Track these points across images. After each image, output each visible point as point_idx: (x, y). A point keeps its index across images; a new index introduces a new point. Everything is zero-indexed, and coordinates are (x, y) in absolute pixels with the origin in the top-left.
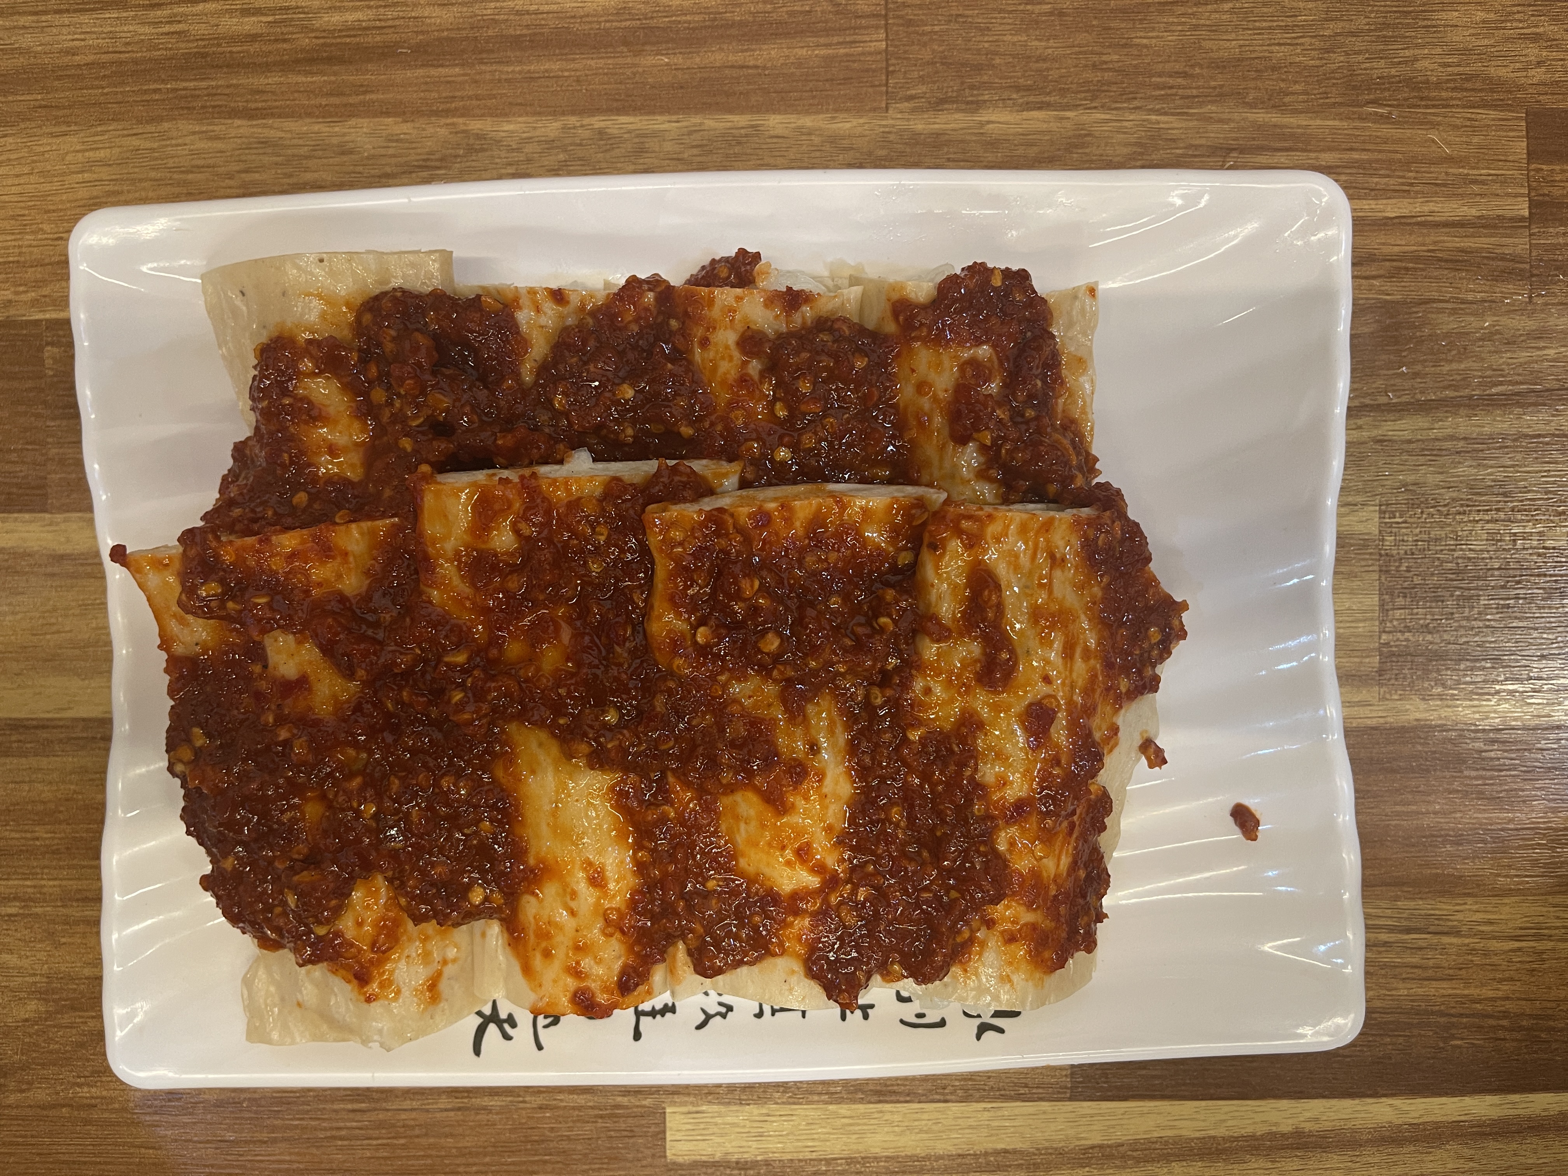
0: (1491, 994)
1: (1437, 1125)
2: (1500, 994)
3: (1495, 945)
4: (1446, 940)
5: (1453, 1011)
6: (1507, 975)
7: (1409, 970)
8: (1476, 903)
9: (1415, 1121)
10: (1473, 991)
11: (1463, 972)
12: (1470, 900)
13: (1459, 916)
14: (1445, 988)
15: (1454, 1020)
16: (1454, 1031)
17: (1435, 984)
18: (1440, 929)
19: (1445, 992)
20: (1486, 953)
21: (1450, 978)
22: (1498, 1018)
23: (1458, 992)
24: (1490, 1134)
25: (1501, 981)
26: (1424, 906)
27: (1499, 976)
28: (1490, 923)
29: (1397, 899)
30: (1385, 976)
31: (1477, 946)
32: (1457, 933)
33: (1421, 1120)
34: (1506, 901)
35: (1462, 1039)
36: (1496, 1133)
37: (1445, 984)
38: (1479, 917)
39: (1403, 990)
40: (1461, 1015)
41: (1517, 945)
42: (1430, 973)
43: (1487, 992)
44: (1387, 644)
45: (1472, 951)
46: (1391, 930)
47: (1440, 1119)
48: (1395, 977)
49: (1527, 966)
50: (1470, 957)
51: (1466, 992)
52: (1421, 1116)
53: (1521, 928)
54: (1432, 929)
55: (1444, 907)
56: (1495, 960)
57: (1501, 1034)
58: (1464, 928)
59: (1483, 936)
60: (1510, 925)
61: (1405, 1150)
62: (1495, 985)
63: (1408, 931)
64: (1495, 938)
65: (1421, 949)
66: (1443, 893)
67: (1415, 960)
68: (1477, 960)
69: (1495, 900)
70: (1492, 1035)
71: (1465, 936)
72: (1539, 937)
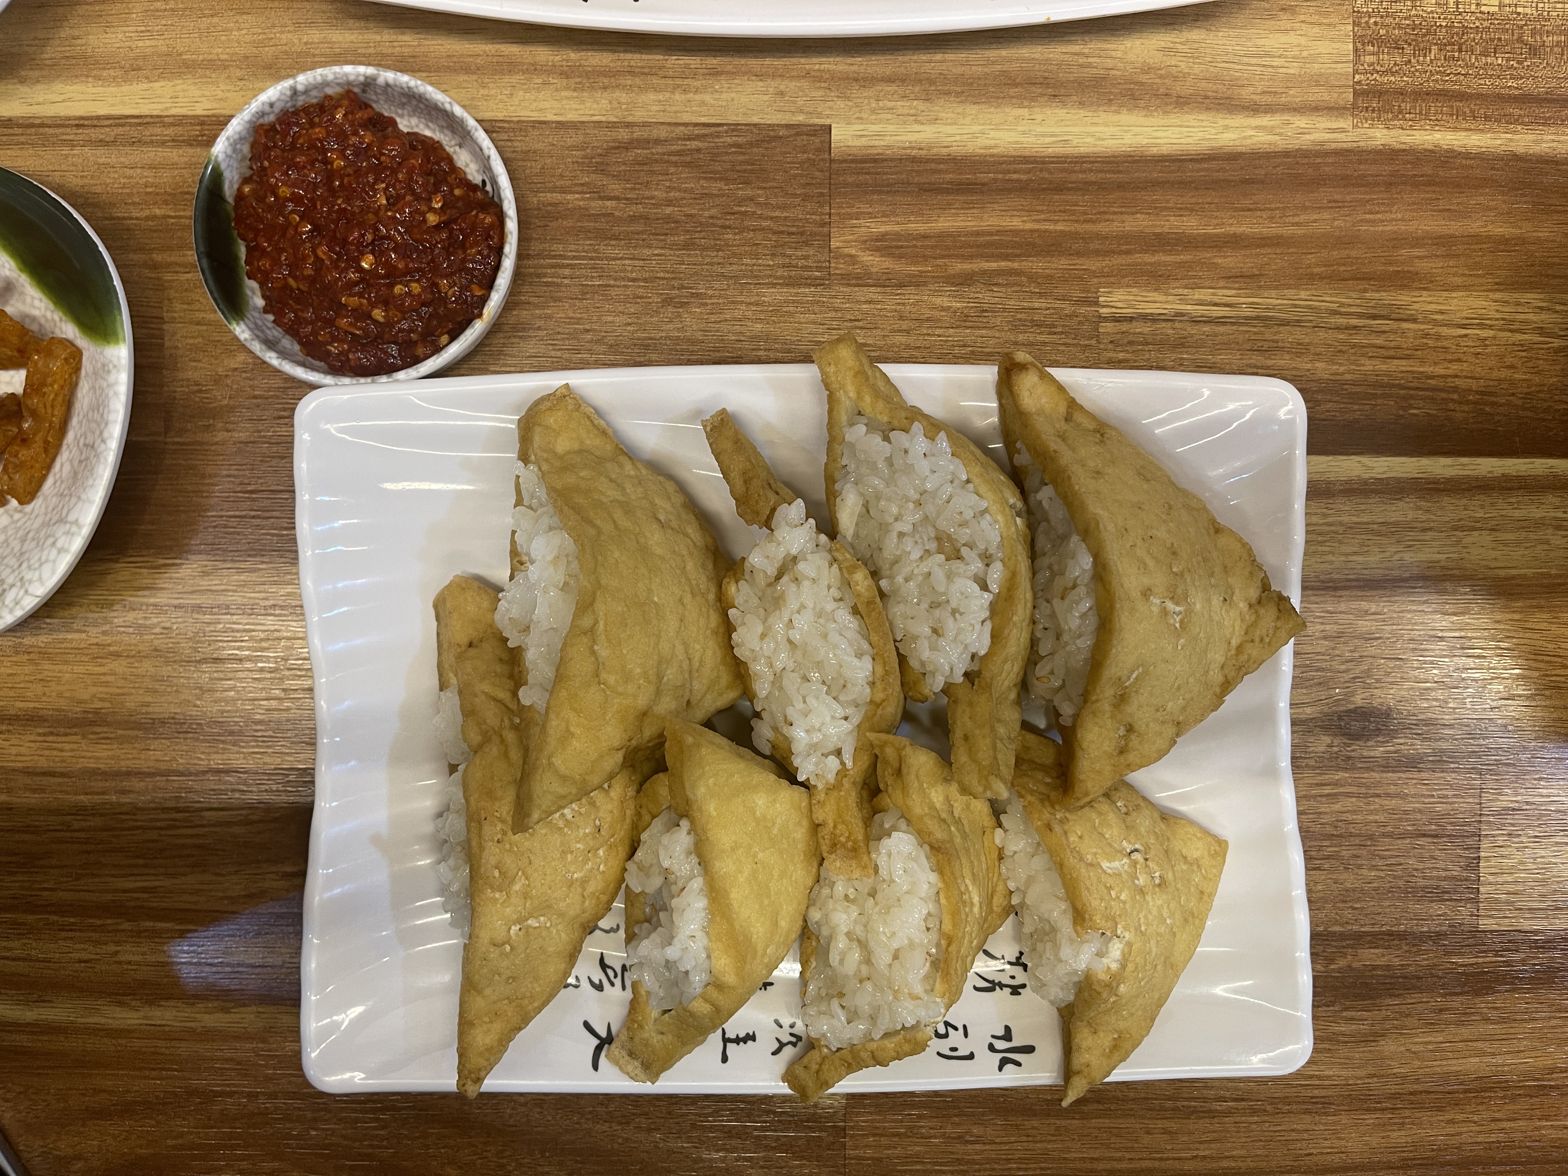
0: (1442, 372)
1: (1398, 480)
2: (1450, 372)
3: (1445, 331)
4: (1405, 325)
5: (1411, 384)
6: (1455, 356)
7: (1374, 350)
8: (1430, 296)
9: (1380, 476)
10: (1428, 369)
11: (1419, 353)
12: (1425, 293)
13: (1416, 306)
14: (1403, 365)
15: (1412, 392)
16: (1412, 402)
17: (1396, 362)
18: (1400, 316)
19: (1404, 369)
20: (1439, 337)
21: (1407, 357)
22: (1449, 392)
23: (1415, 369)
24: (1444, 490)
25: (1451, 361)
26: (1386, 297)
27: (1449, 357)
28: (1441, 312)
29: (1365, 291)
30: (1355, 354)
31: (1432, 332)
32: (1415, 320)
33: (1384, 476)
34: (1454, 295)
35: (1418, 408)
36: (1449, 490)
37: (1404, 362)
38: (1433, 307)
39: (1369, 366)
40: (1417, 389)
41: (1464, 332)
42: (1391, 353)
43: (1440, 370)
44: (1359, 83)
45: (1426, 335)
46: (1360, 316)
47: (1400, 475)
48: (1362, 355)
49: (1472, 350)
50: (1424, 341)
51: (1422, 369)
52: (1384, 473)
53: (1467, 318)
54: (1393, 316)
55: (1404, 298)
56: (1445, 343)
57: (1451, 406)
58: (1420, 316)
59: (1436, 323)
60: (1458, 315)
61: (1371, 501)
62: (1446, 364)
63: (1374, 317)
64: (1446, 325)
65: (1384, 332)
66: (1403, 287)
67: (1379, 341)
68: (1431, 343)
69: (1445, 294)
70: (1444, 406)
71: (1421, 323)
72: (1481, 326)
